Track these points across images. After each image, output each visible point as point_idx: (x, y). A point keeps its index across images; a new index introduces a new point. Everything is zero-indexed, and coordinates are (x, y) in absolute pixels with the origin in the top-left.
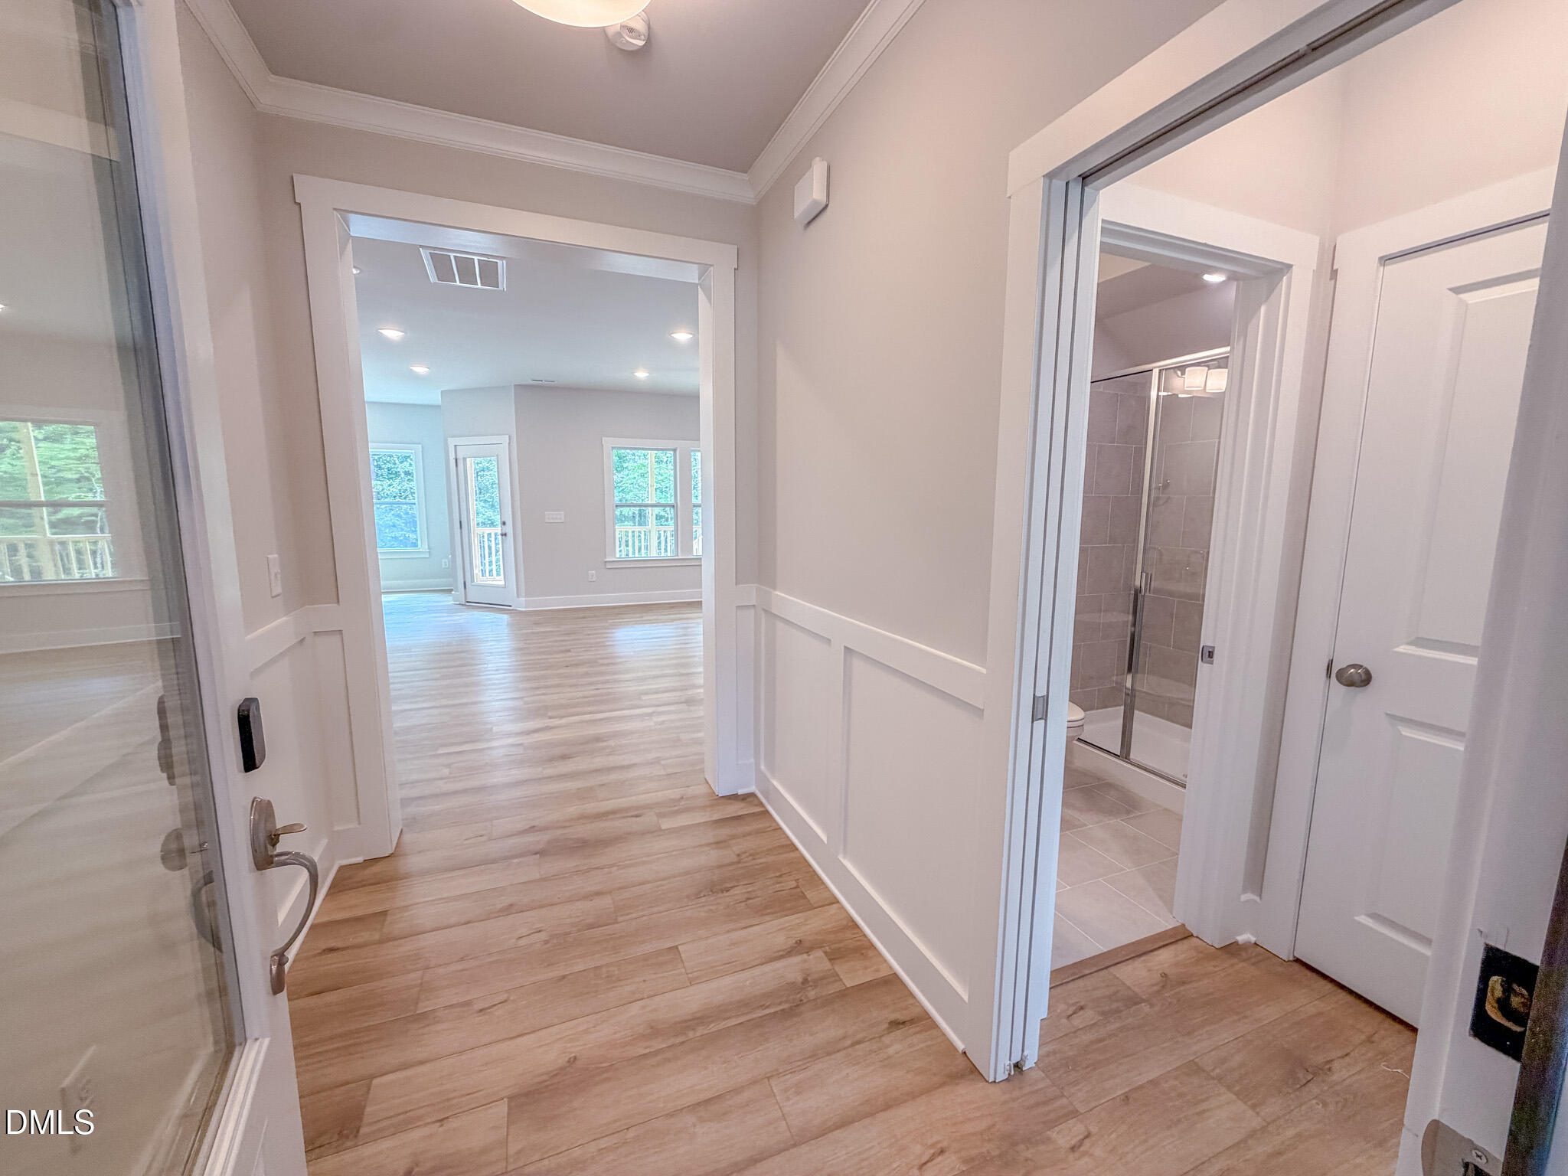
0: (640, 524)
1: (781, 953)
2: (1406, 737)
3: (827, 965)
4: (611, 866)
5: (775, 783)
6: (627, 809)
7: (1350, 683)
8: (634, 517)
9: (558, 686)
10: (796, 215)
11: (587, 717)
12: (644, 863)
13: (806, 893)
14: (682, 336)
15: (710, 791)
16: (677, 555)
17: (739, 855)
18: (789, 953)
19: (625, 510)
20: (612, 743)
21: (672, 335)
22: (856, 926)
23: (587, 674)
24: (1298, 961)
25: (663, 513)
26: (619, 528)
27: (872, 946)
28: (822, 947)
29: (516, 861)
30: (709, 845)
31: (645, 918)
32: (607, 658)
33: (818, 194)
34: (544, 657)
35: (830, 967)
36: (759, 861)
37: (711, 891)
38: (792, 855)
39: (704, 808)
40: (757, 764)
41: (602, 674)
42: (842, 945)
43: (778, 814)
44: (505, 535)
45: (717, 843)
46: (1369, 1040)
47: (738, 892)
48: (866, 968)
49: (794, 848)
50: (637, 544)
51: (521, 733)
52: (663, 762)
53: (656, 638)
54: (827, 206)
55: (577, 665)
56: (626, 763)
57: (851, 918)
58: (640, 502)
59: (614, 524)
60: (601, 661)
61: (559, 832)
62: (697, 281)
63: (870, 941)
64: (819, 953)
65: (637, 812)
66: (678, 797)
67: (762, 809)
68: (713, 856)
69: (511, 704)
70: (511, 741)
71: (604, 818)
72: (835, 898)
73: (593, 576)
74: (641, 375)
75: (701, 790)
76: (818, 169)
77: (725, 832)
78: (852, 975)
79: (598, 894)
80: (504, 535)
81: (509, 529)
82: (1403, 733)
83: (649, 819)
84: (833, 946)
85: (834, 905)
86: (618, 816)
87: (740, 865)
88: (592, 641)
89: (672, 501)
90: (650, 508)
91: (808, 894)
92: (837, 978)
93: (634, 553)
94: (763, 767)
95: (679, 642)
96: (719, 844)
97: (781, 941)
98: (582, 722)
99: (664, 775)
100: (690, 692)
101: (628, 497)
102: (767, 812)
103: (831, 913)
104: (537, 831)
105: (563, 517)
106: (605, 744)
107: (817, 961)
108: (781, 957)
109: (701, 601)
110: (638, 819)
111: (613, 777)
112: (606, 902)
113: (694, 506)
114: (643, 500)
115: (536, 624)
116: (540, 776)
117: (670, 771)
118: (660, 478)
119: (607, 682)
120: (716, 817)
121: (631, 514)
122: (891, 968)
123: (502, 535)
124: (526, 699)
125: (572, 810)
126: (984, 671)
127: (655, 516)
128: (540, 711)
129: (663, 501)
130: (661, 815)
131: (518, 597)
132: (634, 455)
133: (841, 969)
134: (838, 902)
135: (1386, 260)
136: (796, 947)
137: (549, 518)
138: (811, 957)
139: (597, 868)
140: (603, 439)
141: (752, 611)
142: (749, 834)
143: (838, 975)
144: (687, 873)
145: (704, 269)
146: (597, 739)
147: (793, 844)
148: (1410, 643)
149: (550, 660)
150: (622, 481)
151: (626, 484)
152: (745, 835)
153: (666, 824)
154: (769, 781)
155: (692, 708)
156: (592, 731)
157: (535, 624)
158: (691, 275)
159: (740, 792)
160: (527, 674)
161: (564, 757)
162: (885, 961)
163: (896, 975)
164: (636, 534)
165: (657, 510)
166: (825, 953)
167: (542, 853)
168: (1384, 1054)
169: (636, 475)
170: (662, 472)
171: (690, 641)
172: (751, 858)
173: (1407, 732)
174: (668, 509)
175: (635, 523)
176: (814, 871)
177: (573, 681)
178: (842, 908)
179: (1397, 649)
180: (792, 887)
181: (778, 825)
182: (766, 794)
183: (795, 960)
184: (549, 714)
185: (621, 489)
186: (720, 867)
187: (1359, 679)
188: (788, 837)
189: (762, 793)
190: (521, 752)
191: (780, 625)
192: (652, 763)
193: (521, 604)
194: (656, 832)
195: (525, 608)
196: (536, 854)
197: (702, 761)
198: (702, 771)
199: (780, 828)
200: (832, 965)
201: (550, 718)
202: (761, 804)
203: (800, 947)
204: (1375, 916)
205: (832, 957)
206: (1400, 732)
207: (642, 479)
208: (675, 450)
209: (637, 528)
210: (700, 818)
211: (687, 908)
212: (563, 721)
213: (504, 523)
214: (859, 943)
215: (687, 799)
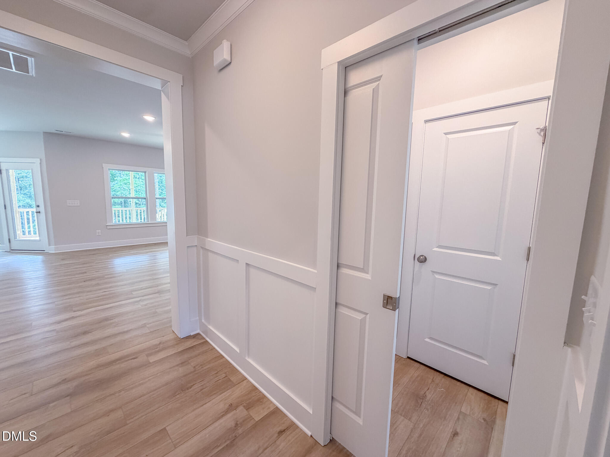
0: (125, 207)
1: (222, 414)
2: (437, 278)
3: (245, 412)
4: (120, 391)
5: (211, 327)
6: (127, 356)
7: (421, 262)
8: (121, 203)
9: (78, 293)
10: (215, 65)
11: (100, 308)
12: (142, 384)
13: (230, 379)
14: (149, 118)
15: (176, 336)
16: (148, 221)
17: (194, 367)
18: (227, 412)
19: (116, 200)
20: (116, 320)
21: (144, 117)
22: (256, 389)
23: (98, 284)
24: (408, 358)
25: (137, 202)
26: (114, 209)
27: (264, 396)
28: (242, 404)
29: (51, 405)
30: (177, 365)
31: (144, 417)
32: (109, 275)
33: (226, 56)
34: (69, 277)
35: (247, 413)
36: (205, 368)
37: (182, 390)
38: (221, 361)
39: (173, 346)
40: (200, 319)
41: (106, 283)
42: (250, 400)
43: (213, 342)
44: (39, 212)
45: (182, 363)
46: (433, 381)
47: (197, 387)
48: (263, 409)
49: (222, 357)
50: (124, 216)
52: (148, 326)
53: (138, 262)
54: (230, 63)
55: (91, 280)
56: (126, 330)
57: (253, 385)
58: (124, 196)
59: (111, 207)
60: (106, 277)
61: (82, 379)
62: (160, 89)
63: (263, 394)
64: (241, 408)
65: (134, 356)
66: (158, 343)
67: (204, 340)
68: (181, 370)
69: (45, 307)
70: (46, 329)
71: (114, 364)
72: (245, 377)
73: (99, 233)
74: (126, 135)
75: (172, 336)
76: (226, 45)
77: (186, 356)
78: (258, 414)
79: (112, 411)
81: (42, 209)
82: (436, 277)
83: (142, 359)
84: (247, 402)
85: (245, 381)
86: (123, 360)
87: (196, 372)
88: (100, 266)
89: (144, 195)
90: (131, 199)
91: (232, 379)
92: (250, 418)
93: (123, 220)
94: (203, 321)
95: (149, 263)
96: (182, 364)
97: (222, 406)
98: (96, 311)
99: (149, 333)
100: (159, 288)
101: (118, 194)
102: (207, 341)
103: (245, 385)
104: (68, 381)
105: (79, 203)
106: (112, 321)
107: (241, 412)
108: (223, 416)
109: (167, 242)
110: (135, 360)
111: (118, 339)
112: (119, 414)
113: (156, 199)
114: (126, 195)
116: (69, 347)
117: (152, 330)
118: (136, 185)
119: (110, 287)
120: (180, 350)
121: (119, 202)
122: (274, 405)
123: (37, 212)
124: (56, 303)
125: (93, 363)
126: (316, 271)
127: (134, 203)
129: (138, 196)
130: (148, 355)
131: (49, 245)
132: (120, 174)
133: (252, 413)
134: (246, 379)
135: (426, 121)
136: (229, 408)
137: (70, 204)
138: (237, 411)
139: (111, 395)
140: (103, 164)
141: (195, 249)
142: (199, 355)
143: (251, 417)
144: (167, 384)
145: (165, 83)
146: (106, 319)
147: (221, 355)
148: (437, 247)
149: (73, 279)
150: (113, 186)
151: (116, 187)
152: (196, 356)
153: (152, 359)
154: (207, 327)
155: (161, 295)
156: (103, 315)
157: (62, 260)
158: (157, 85)
159: (192, 334)
160: (59, 288)
161: (85, 333)
162: (272, 402)
163: (277, 408)
164: (124, 212)
165: (135, 200)
166: (244, 406)
167: (71, 395)
168: (437, 384)
169: (122, 183)
170: (136, 183)
171: (157, 262)
172: (201, 367)
173: (437, 276)
174: (140, 200)
175: (122, 206)
176: (233, 366)
177: (88, 289)
178: (249, 381)
179: (433, 249)
180: (223, 377)
181: (213, 347)
182: (206, 332)
183: (229, 415)
184: (74, 309)
185: (113, 190)
186: (185, 376)
187: (423, 260)
188: (218, 352)
189: (203, 332)
190: (55, 334)
191: (210, 254)
192: (142, 327)
193: (52, 249)
194: (147, 365)
196: (68, 396)
197: (170, 321)
198: (171, 327)
199: (214, 348)
200: (248, 412)
201: (74, 312)
202: (204, 338)
203: (231, 408)
204: (431, 338)
205: (248, 408)
206: (435, 277)
207: (125, 186)
208: (145, 172)
209: (124, 209)
210: (171, 352)
211: (169, 404)
213: (38, 206)
214: (259, 397)
215: (163, 343)
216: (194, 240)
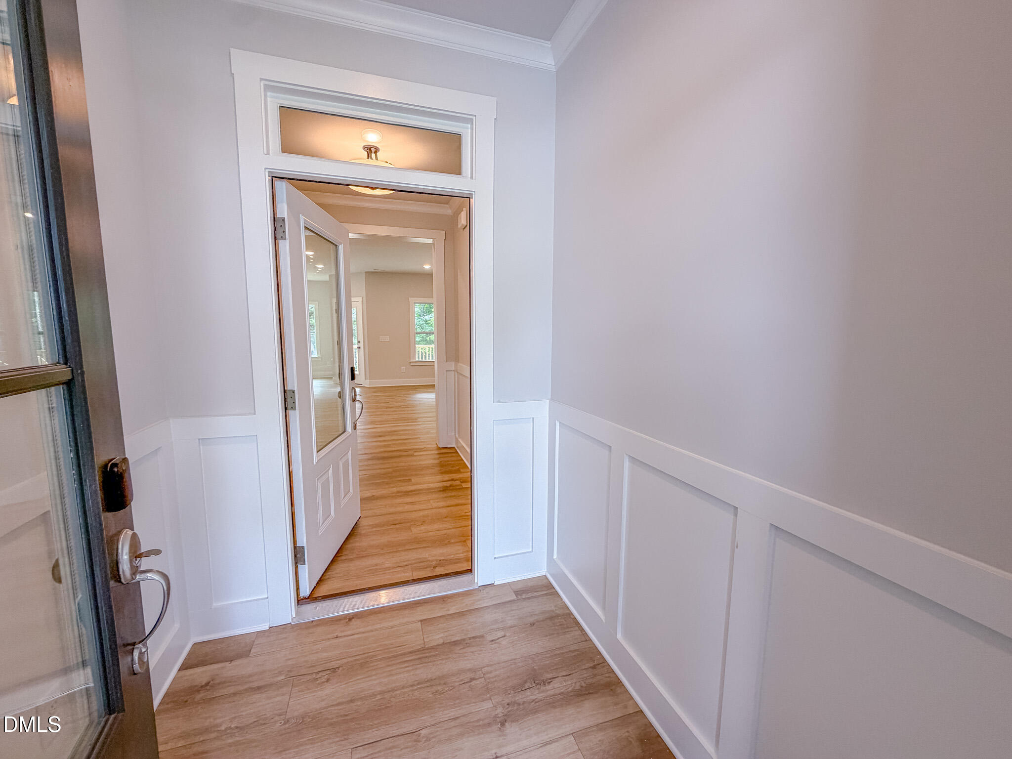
5: (460, 440)
9: (381, 415)
15: (437, 446)
39: (433, 450)
40: (455, 435)
41: (402, 411)
45: (436, 459)
51: (364, 429)
52: (420, 437)
55: (391, 408)
60: (402, 407)
65: (407, 451)
66: (424, 447)
73: (403, 369)
74: (427, 267)
75: (434, 445)
77: (439, 456)
80: (359, 348)
81: (361, 345)
83: (411, 453)
88: (402, 399)
97: (447, 479)
98: (390, 426)
105: (388, 338)
106: (399, 432)
115: (375, 392)
116: (370, 441)
120: (439, 452)
123: (358, 348)
125: (381, 450)
128: (372, 423)
131: (365, 379)
137: (382, 340)
140: (409, 298)
141: (452, 373)
149: (378, 406)
156: (394, 429)
177: (388, 413)
193: (367, 383)
195: (369, 385)
201: (377, 425)
205: (461, 482)
210: (432, 453)
212: (382, 426)
213: (359, 342)
216: (452, 366)
